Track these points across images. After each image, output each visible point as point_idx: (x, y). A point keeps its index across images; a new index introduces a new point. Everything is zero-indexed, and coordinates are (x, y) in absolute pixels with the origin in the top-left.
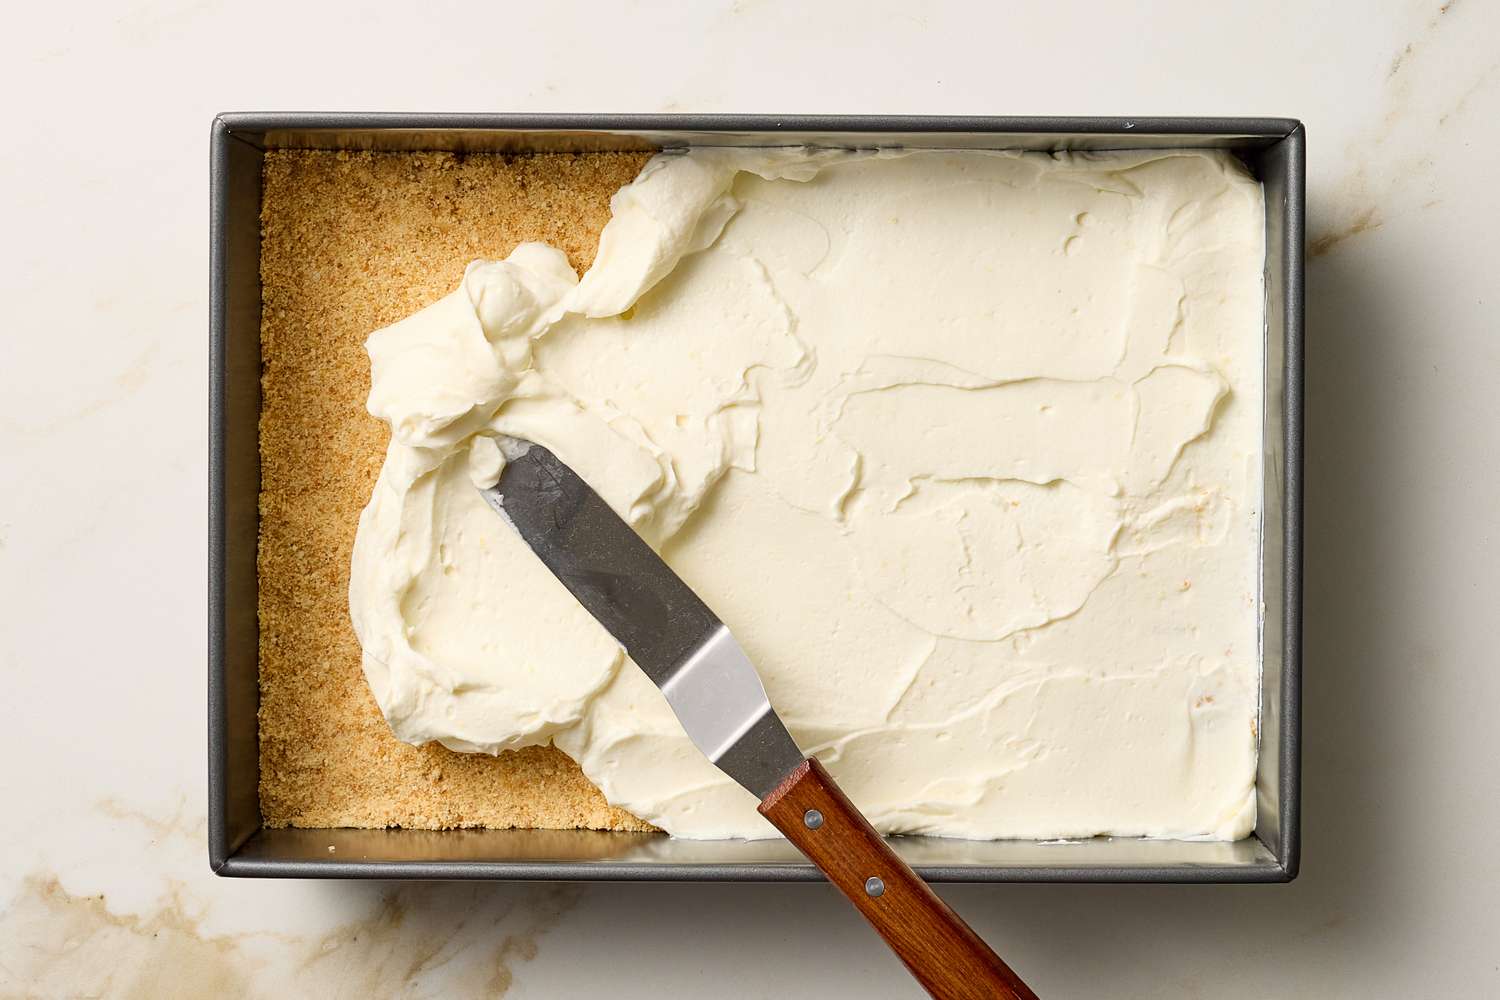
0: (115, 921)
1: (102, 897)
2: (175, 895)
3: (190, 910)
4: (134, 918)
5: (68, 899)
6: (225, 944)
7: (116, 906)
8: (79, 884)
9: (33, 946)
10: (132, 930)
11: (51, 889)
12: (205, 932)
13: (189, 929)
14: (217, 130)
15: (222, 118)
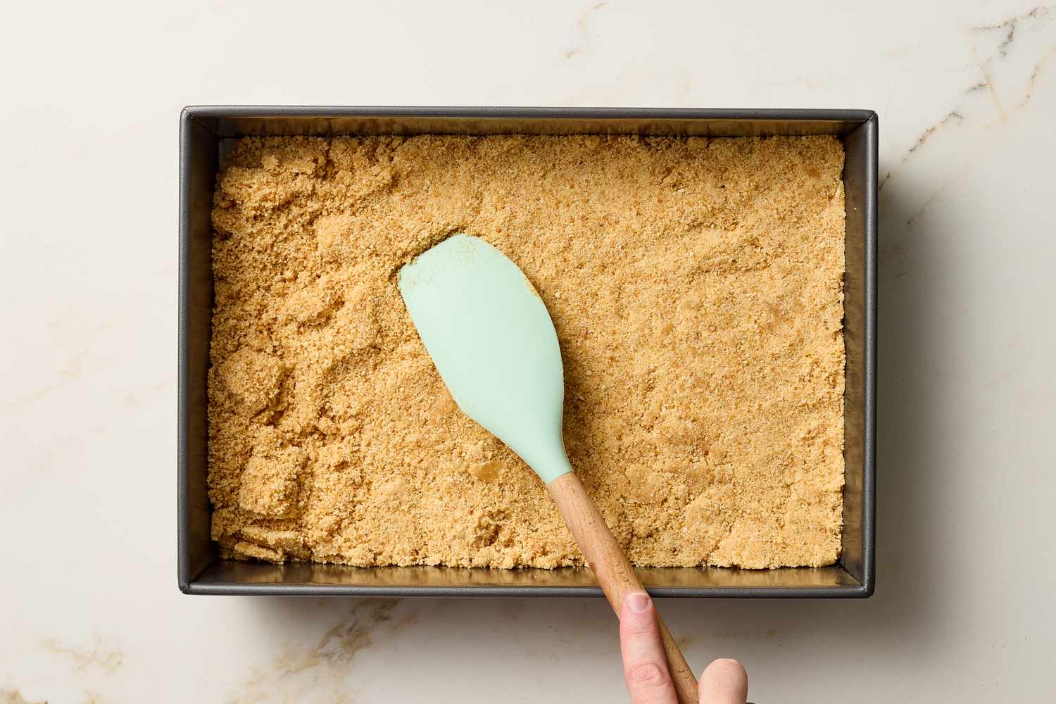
1: (46, 702)
5: (24, 703)
11: (13, 697)
14: (183, 117)
15: (187, 109)
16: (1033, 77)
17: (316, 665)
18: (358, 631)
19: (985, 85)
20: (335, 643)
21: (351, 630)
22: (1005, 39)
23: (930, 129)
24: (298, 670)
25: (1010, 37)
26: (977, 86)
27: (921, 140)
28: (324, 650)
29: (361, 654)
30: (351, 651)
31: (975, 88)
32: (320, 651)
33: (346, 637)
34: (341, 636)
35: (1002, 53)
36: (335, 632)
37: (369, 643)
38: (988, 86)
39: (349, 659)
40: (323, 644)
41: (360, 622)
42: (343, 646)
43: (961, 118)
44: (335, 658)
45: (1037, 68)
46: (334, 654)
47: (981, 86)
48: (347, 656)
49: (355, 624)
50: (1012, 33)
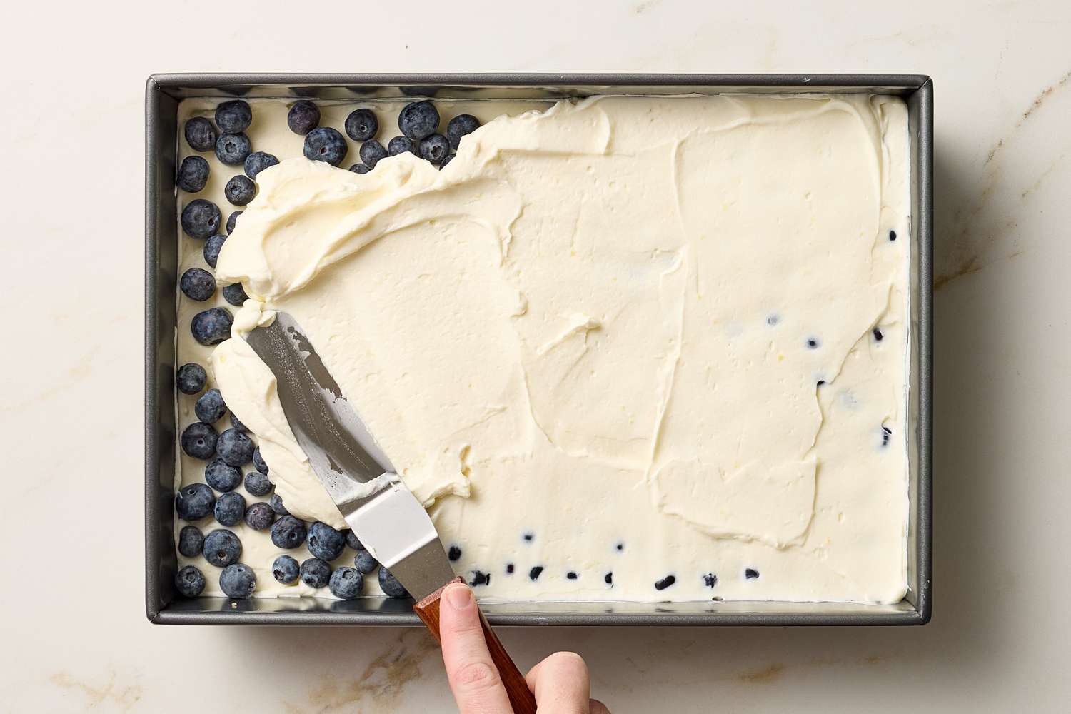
14: (150, 87)
15: (154, 77)
17: (359, 699)
18: (405, 660)
20: (380, 674)
21: (397, 659)
23: (1044, 90)
24: (338, 705)
27: (1037, 103)
28: (367, 682)
29: (409, 686)
30: (398, 683)
32: (362, 684)
33: (392, 668)
34: (385, 666)
36: (379, 662)
37: (419, 675)
39: (396, 693)
40: (366, 676)
41: (408, 650)
42: (389, 678)
44: (380, 691)
46: (379, 686)
48: (394, 689)
49: (402, 653)
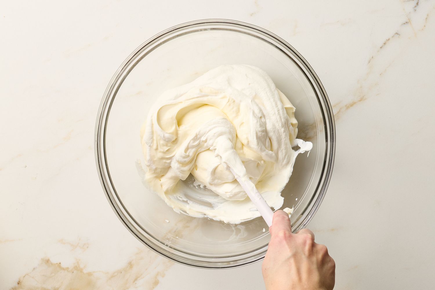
0: (63, 269)
1: (60, 263)
2: (78, 263)
3: (82, 266)
4: (68, 268)
5: (52, 264)
6: (90, 274)
7: (63, 265)
8: (54, 260)
9: (43, 275)
10: (67, 271)
11: (48, 261)
12: (85, 271)
13: (81, 271)
16: (426, 19)
19: (408, 22)
22: (415, 4)
23: (388, 39)
25: (417, 4)
26: (405, 23)
27: (384, 44)
31: (404, 24)
35: (414, 10)
38: (409, 23)
43: (400, 35)
45: (428, 15)
47: (407, 22)
50: (418, 2)
